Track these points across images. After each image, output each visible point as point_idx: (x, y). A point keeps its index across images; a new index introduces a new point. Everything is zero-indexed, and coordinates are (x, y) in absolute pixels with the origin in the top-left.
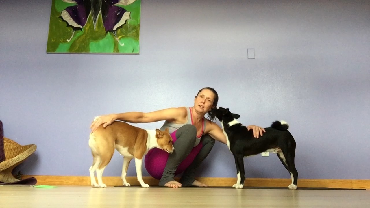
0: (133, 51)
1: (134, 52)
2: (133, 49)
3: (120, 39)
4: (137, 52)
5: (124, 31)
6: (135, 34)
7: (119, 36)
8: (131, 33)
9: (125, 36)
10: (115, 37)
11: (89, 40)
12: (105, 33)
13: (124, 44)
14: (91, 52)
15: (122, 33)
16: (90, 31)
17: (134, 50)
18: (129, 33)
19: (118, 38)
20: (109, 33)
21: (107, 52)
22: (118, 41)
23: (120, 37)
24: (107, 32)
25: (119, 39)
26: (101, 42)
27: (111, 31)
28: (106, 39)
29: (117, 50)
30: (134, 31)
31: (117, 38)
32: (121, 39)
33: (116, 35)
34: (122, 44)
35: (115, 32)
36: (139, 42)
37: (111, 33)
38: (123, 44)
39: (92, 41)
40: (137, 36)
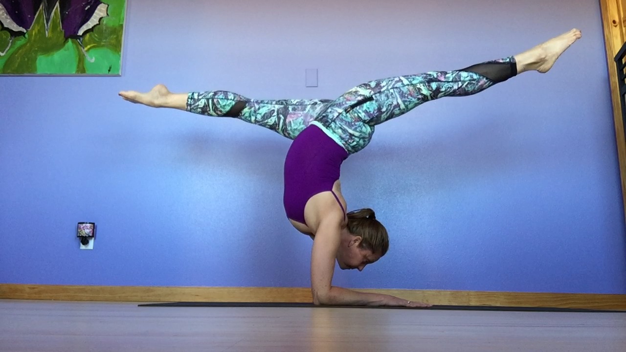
0: (109, 71)
1: (110, 73)
2: (110, 68)
3: (89, 49)
4: (116, 73)
5: (96, 37)
6: (113, 41)
7: (86, 46)
8: (107, 40)
9: (98, 45)
10: (79, 46)
11: (36, 52)
12: (63, 41)
13: (95, 58)
14: (39, 72)
15: (92, 40)
16: (38, 37)
17: (112, 69)
18: (104, 41)
19: (86, 49)
20: (70, 40)
21: (65, 73)
22: (84, 55)
23: (89, 47)
24: (66, 39)
25: (86, 51)
26: (57, 56)
27: (75, 36)
28: (65, 50)
29: (81, 70)
30: (112, 36)
31: (84, 48)
32: (91, 50)
33: (82, 43)
34: (92, 58)
35: (80, 40)
36: (120, 56)
37: (75, 40)
38: (93, 60)
39: (42, 55)
40: (116, 46)
